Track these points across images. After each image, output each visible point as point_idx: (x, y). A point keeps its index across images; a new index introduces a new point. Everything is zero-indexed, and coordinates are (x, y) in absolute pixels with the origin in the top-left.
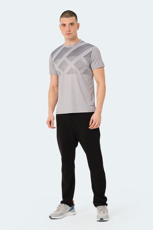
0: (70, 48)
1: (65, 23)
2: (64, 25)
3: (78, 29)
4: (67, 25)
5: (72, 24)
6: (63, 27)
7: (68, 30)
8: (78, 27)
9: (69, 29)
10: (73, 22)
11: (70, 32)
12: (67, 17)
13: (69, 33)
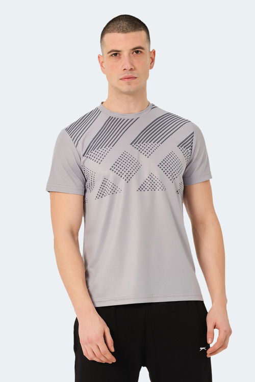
0: (132, 122)
1: (118, 49)
2: (116, 54)
3: (151, 68)
4: (125, 54)
5: (137, 51)
6: (114, 59)
7: (128, 66)
8: (153, 60)
9: (132, 64)
10: (142, 46)
11: (134, 74)
12: (124, 31)
13: (130, 74)
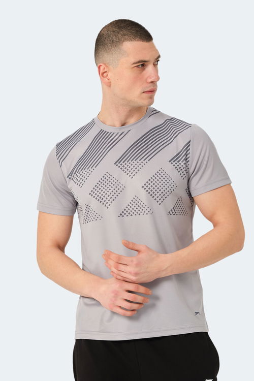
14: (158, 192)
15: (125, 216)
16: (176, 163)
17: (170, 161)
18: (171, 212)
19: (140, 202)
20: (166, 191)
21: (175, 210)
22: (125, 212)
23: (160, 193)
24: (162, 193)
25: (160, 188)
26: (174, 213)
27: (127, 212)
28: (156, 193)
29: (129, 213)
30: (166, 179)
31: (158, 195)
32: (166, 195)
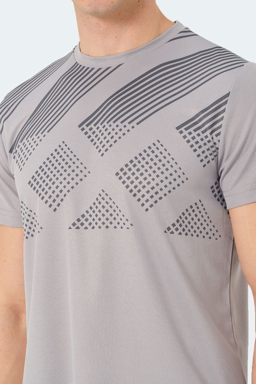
14: (144, 187)
15: (82, 228)
16: (190, 133)
17: (178, 128)
18: (173, 229)
19: (111, 203)
20: (162, 185)
21: (181, 225)
22: (83, 220)
23: (148, 187)
24: (153, 188)
25: (149, 179)
26: (180, 230)
27: (87, 220)
28: (140, 187)
29: (90, 224)
30: (164, 161)
31: (143, 191)
32: (161, 194)
